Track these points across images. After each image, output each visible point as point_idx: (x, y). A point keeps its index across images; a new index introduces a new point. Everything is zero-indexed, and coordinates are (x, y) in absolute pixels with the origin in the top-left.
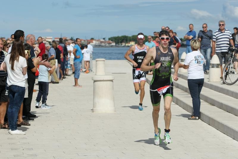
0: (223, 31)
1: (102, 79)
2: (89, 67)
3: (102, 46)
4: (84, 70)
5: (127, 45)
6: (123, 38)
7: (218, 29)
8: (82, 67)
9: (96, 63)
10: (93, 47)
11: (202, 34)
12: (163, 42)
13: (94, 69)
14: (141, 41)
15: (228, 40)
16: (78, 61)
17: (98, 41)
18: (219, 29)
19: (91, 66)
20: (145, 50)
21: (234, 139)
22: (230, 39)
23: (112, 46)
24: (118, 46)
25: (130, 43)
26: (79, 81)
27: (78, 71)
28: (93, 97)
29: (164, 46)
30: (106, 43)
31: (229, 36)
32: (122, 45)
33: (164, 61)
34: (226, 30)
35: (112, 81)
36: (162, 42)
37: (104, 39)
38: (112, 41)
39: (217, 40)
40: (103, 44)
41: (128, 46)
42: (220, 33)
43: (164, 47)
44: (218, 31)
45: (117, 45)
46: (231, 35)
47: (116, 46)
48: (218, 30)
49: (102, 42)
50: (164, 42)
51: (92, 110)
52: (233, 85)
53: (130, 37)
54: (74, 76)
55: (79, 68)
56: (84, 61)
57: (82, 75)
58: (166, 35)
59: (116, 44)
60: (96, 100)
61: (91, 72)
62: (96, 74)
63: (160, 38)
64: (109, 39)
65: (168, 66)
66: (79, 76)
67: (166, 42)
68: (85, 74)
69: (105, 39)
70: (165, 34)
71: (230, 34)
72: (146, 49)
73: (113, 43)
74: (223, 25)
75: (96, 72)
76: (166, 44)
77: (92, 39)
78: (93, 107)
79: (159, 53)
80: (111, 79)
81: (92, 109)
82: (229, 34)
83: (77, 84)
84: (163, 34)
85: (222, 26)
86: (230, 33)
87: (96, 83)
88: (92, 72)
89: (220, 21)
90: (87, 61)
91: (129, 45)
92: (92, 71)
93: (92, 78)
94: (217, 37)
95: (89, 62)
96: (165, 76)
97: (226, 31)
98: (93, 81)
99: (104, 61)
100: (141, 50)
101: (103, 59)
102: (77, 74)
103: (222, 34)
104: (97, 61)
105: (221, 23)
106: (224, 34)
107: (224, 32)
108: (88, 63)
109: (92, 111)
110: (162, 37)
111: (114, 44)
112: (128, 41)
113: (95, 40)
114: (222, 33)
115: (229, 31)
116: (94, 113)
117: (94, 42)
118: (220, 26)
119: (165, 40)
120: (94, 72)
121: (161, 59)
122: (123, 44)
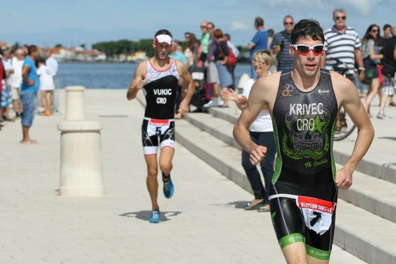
0: (342, 32)
1: (78, 128)
2: (52, 104)
3: (79, 61)
4: (41, 109)
5: (129, 58)
6: (121, 45)
7: (332, 26)
8: (37, 104)
9: (67, 96)
10: (59, 63)
11: (283, 37)
12: (304, 59)
13: (61, 108)
14: (164, 50)
15: (352, 49)
16: (29, 92)
17: (70, 50)
18: (335, 26)
19: (55, 102)
20: (174, 71)
21: (344, 249)
22: (355, 48)
23: (99, 61)
24: (112, 62)
25: (134, 55)
26: (32, 132)
27: (30, 111)
28: (58, 164)
29: (308, 72)
30: (87, 55)
31: (354, 41)
32: (118, 58)
33: (303, 117)
34: (348, 30)
35: (98, 132)
36: (300, 59)
37: (83, 46)
38: (99, 50)
39: (330, 48)
40: (81, 57)
41: (132, 62)
42: (335, 34)
43: (305, 74)
44: (330, 30)
45: (110, 59)
46: (358, 40)
47: (107, 61)
48: (333, 29)
49: (78, 53)
50: (309, 59)
51: (57, 191)
52: (343, 140)
53: (135, 44)
54: (22, 122)
55: (31, 105)
56: (42, 92)
57: (38, 121)
58: (315, 38)
59: (107, 56)
60: (67, 170)
61: (55, 113)
62: (65, 119)
63: (296, 46)
64: (94, 47)
65: (316, 131)
66: (31, 122)
67: (314, 59)
68: (43, 118)
69: (86, 47)
70: (310, 34)
71: (357, 37)
72: (175, 68)
73: (101, 54)
74: (344, 18)
75: (66, 113)
76: (314, 65)
77: (59, 46)
78: (61, 185)
79: (286, 93)
80: (96, 127)
81: (57, 189)
82: (354, 38)
83: (26, 138)
84: (304, 34)
85: (341, 19)
86: (356, 35)
87: (65, 136)
88: (58, 113)
89: (337, 10)
90: (47, 91)
91: (134, 58)
92: (57, 111)
93: (58, 126)
94: (329, 44)
95: (51, 92)
96: (312, 160)
97: (347, 32)
98: (60, 132)
99: (82, 91)
100: (163, 73)
101: (81, 88)
102: (29, 118)
103: (340, 37)
104: (67, 91)
105: (340, 15)
106: (344, 36)
107: (345, 33)
108: (48, 95)
109: (57, 193)
110: (303, 43)
111: (103, 57)
112: (132, 51)
113: (65, 48)
114: (339, 34)
115: (353, 32)
116: (62, 196)
117: (63, 53)
118: (338, 21)
119: (311, 54)
120: (61, 114)
121: (292, 109)
122: (122, 57)
